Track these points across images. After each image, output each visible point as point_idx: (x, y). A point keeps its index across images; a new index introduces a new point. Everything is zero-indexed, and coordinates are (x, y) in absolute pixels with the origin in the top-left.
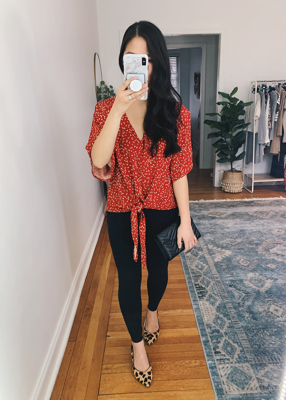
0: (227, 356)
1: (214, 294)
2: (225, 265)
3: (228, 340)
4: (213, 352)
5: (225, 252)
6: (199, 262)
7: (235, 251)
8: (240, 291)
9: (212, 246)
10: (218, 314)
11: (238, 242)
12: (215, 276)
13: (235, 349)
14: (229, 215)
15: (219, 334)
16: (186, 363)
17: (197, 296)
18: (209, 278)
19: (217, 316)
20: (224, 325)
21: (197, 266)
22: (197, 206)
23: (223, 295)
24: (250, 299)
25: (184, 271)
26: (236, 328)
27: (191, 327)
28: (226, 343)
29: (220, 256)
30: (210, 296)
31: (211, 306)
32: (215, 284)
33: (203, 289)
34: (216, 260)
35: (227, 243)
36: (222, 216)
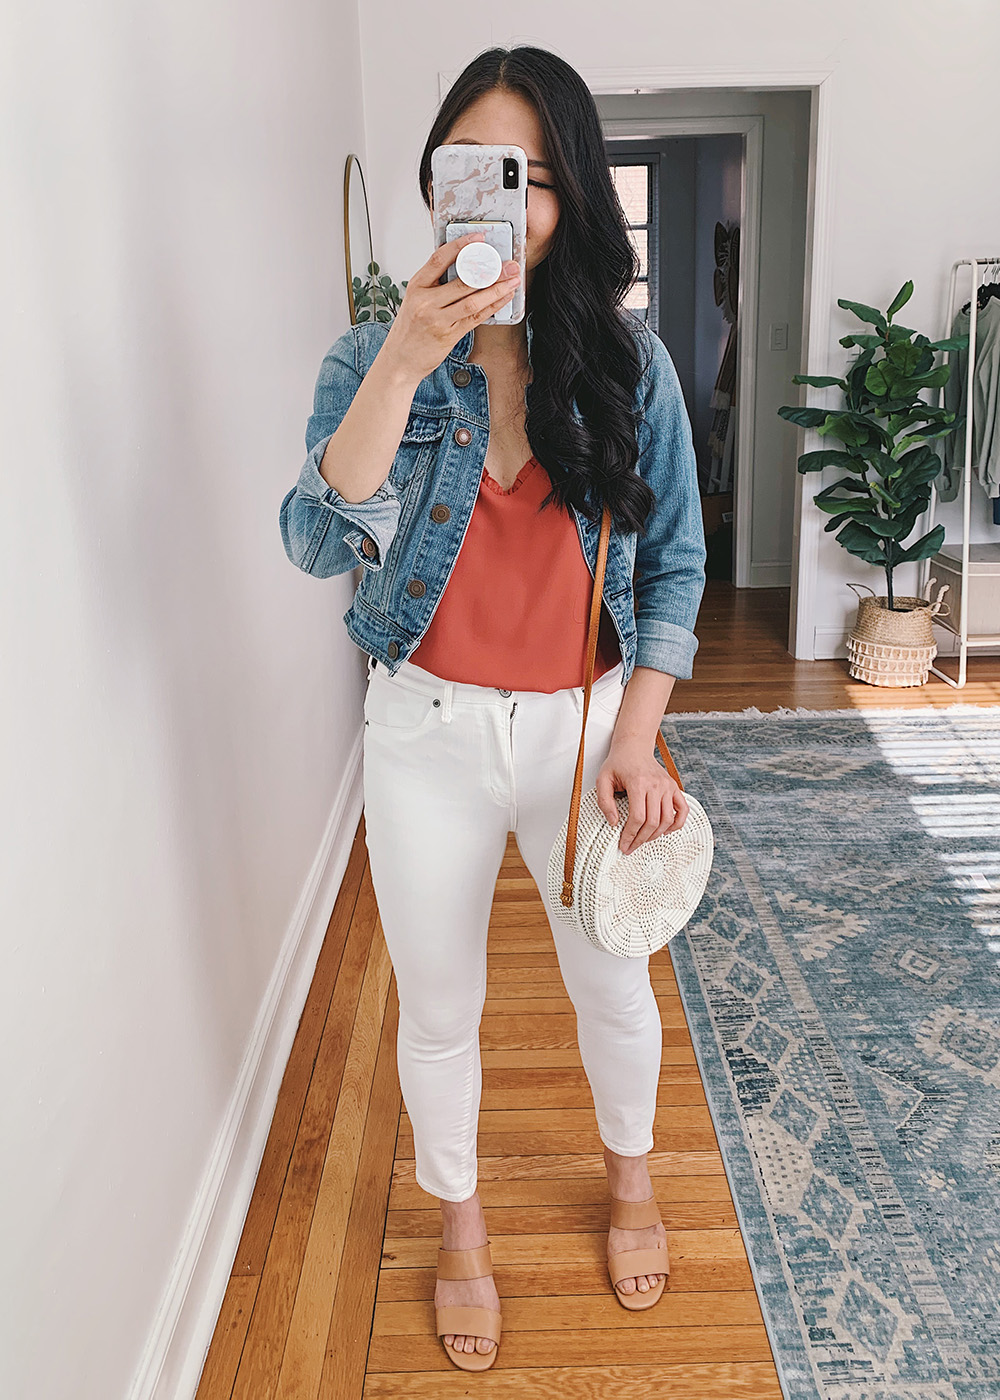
0: (858, 1348)
1: (801, 1089)
2: (842, 975)
3: (863, 1284)
4: (805, 1330)
5: (840, 921)
6: (743, 960)
7: (880, 917)
8: (903, 1079)
9: (793, 896)
10: (819, 1173)
11: (892, 883)
12: (802, 1017)
13: (891, 1320)
14: (857, 773)
15: (825, 1259)
16: (697, 1376)
17: (735, 1099)
18: (781, 1024)
19: (817, 1184)
20: (845, 1221)
21: (733, 979)
22: (731, 734)
23: (836, 1097)
24: (946, 1113)
25: (683, 996)
26: (895, 1234)
27: (713, 1223)
28: (854, 1296)
29: (821, 936)
30: (788, 1099)
31: (792, 1140)
32: (805, 1051)
33: (759, 1071)
34: (807, 954)
35: (850, 885)
36: (825, 776)
